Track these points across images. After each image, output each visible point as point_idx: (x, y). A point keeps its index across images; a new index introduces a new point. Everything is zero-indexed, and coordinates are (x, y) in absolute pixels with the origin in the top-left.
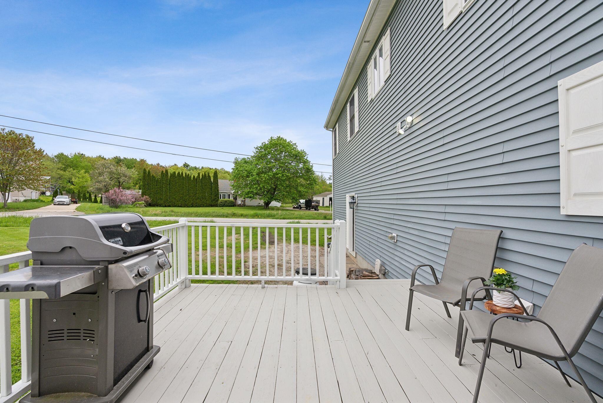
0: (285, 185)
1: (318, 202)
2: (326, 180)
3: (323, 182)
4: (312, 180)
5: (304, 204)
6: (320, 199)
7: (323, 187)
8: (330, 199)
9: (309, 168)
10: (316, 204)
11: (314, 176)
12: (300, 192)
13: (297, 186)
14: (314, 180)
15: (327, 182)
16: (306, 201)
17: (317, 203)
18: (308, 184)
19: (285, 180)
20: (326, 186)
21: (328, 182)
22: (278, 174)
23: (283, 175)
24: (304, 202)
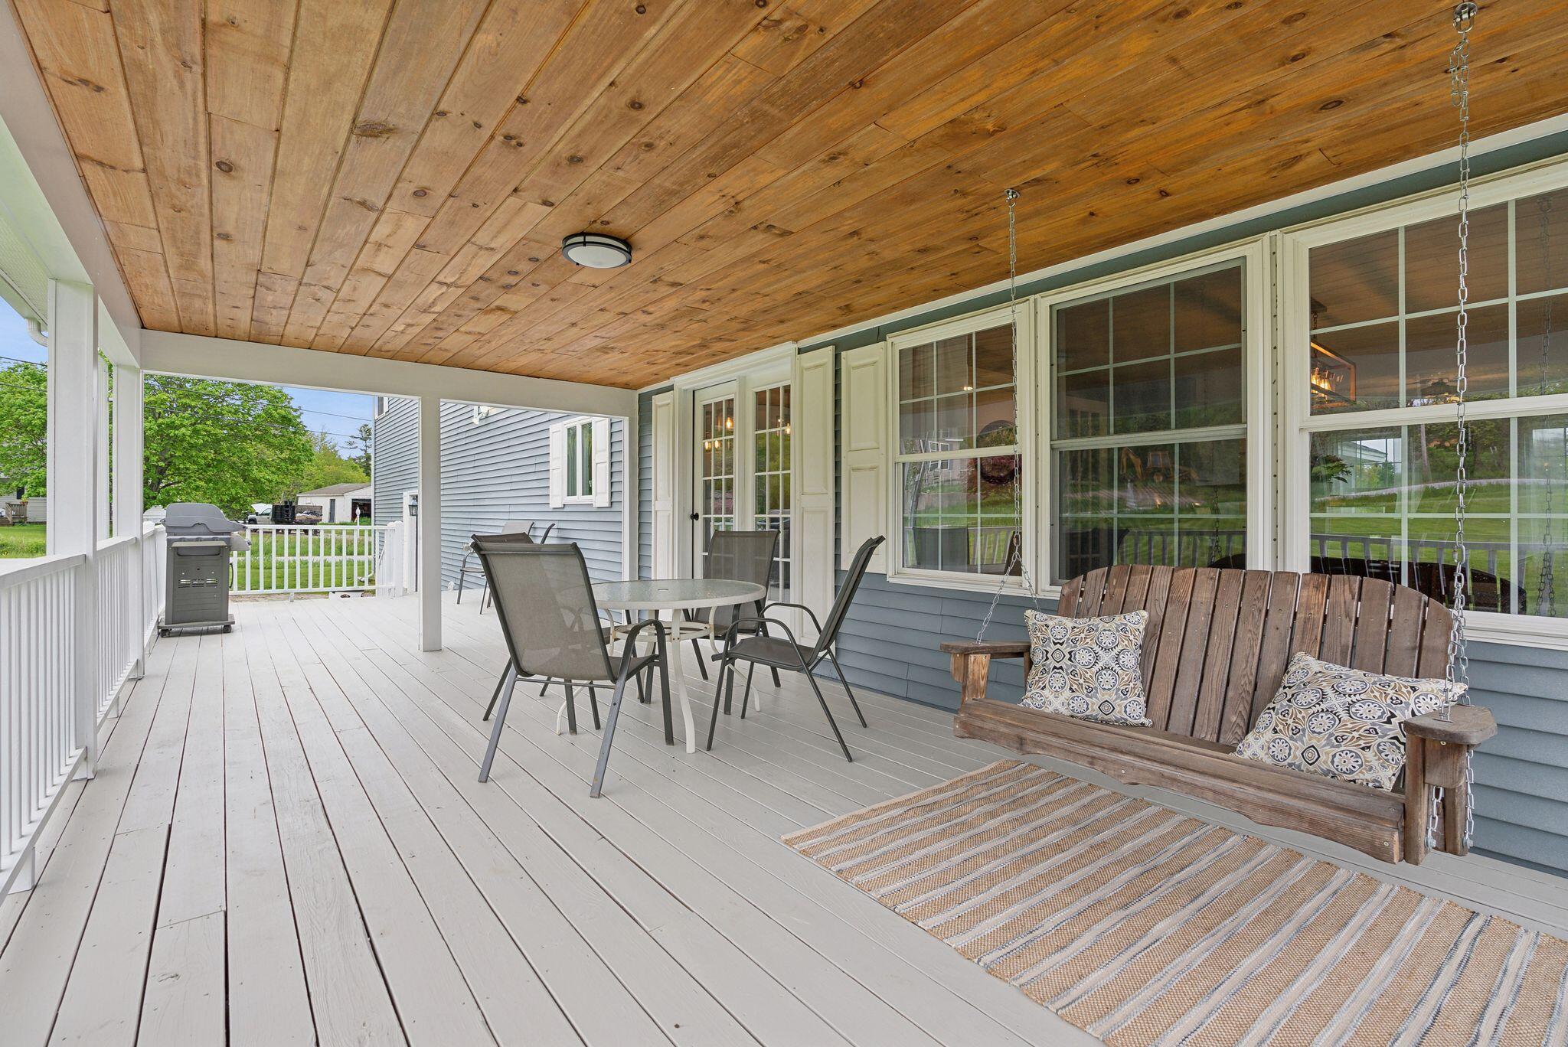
0: (203, 462)
1: (316, 511)
2: (336, 449)
3: (330, 454)
4: (298, 449)
5: (270, 517)
6: (321, 501)
7: (327, 469)
8: (353, 503)
9: (290, 416)
10: (310, 516)
11: (304, 439)
12: (256, 481)
13: (248, 464)
14: (305, 450)
15: (339, 453)
16: (275, 508)
17: (313, 513)
18: (284, 460)
19: (204, 445)
20: (336, 465)
21: (345, 454)
22: (177, 428)
23: (196, 432)
24: (269, 511)
